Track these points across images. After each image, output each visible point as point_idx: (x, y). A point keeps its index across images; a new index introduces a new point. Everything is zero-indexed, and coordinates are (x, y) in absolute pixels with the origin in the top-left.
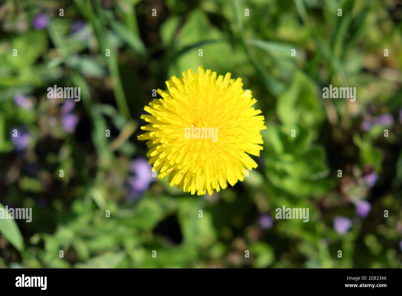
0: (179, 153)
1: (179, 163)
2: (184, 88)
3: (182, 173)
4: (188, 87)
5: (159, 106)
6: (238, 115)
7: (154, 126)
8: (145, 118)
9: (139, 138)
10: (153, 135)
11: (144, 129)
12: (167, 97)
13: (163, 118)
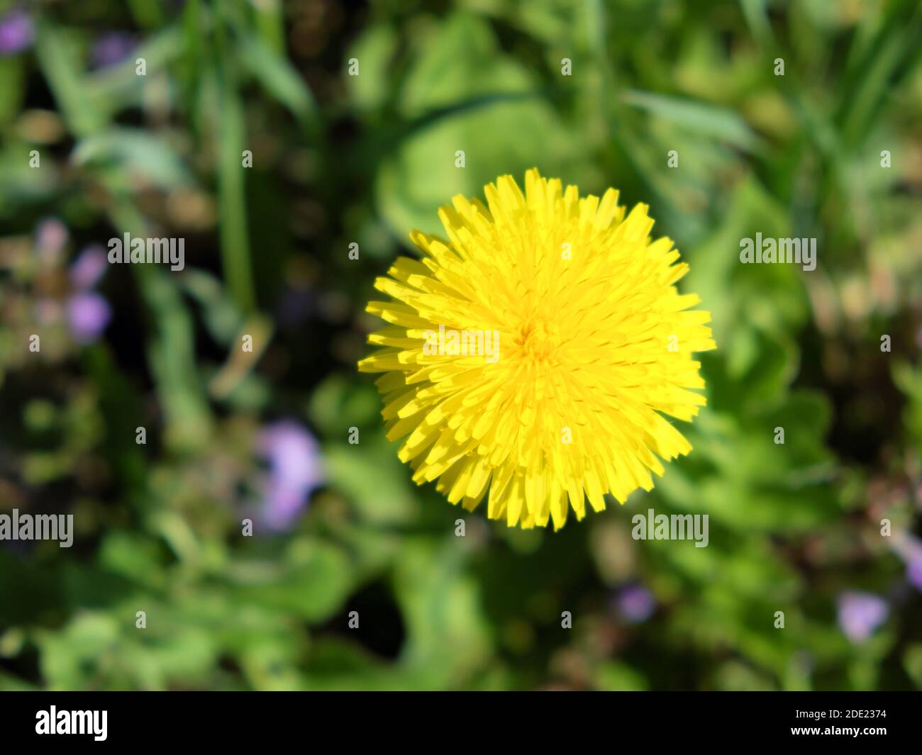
0: (483, 411)
1: (483, 438)
2: (493, 228)
3: (485, 468)
4: (506, 227)
5: (424, 277)
6: (649, 308)
7: (411, 334)
8: (381, 313)
9: (362, 366)
10: (407, 360)
11: (381, 343)
12: (446, 254)
13: (436, 313)
